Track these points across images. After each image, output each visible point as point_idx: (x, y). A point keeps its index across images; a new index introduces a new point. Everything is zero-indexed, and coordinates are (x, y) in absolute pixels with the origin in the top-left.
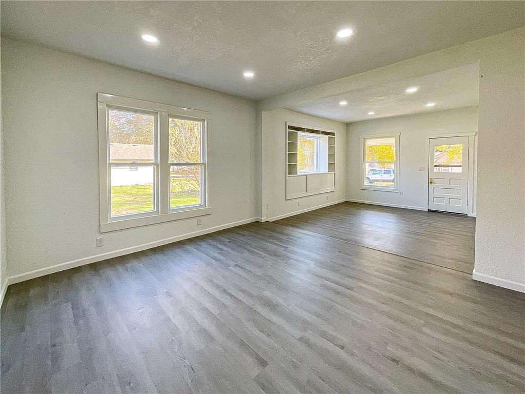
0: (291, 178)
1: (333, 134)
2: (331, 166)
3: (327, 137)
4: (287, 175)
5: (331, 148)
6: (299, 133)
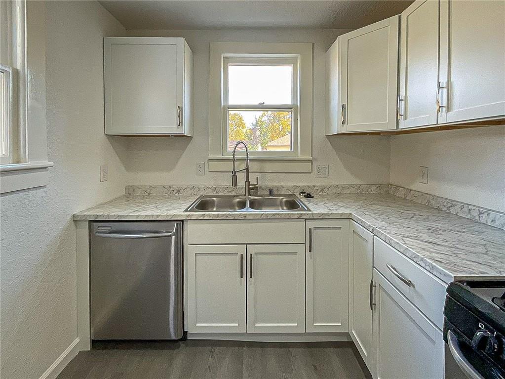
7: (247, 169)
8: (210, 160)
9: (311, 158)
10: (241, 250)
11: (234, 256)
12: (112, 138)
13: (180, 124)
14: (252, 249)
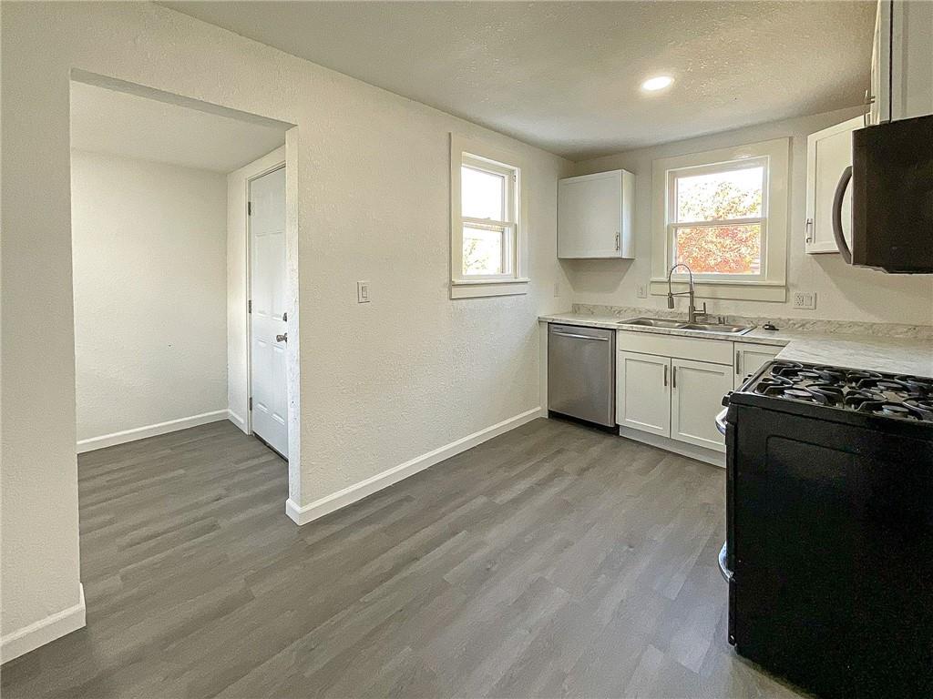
7: (692, 293)
8: (652, 282)
9: (785, 284)
10: (667, 362)
11: (659, 367)
12: (563, 261)
13: (618, 248)
14: (676, 363)
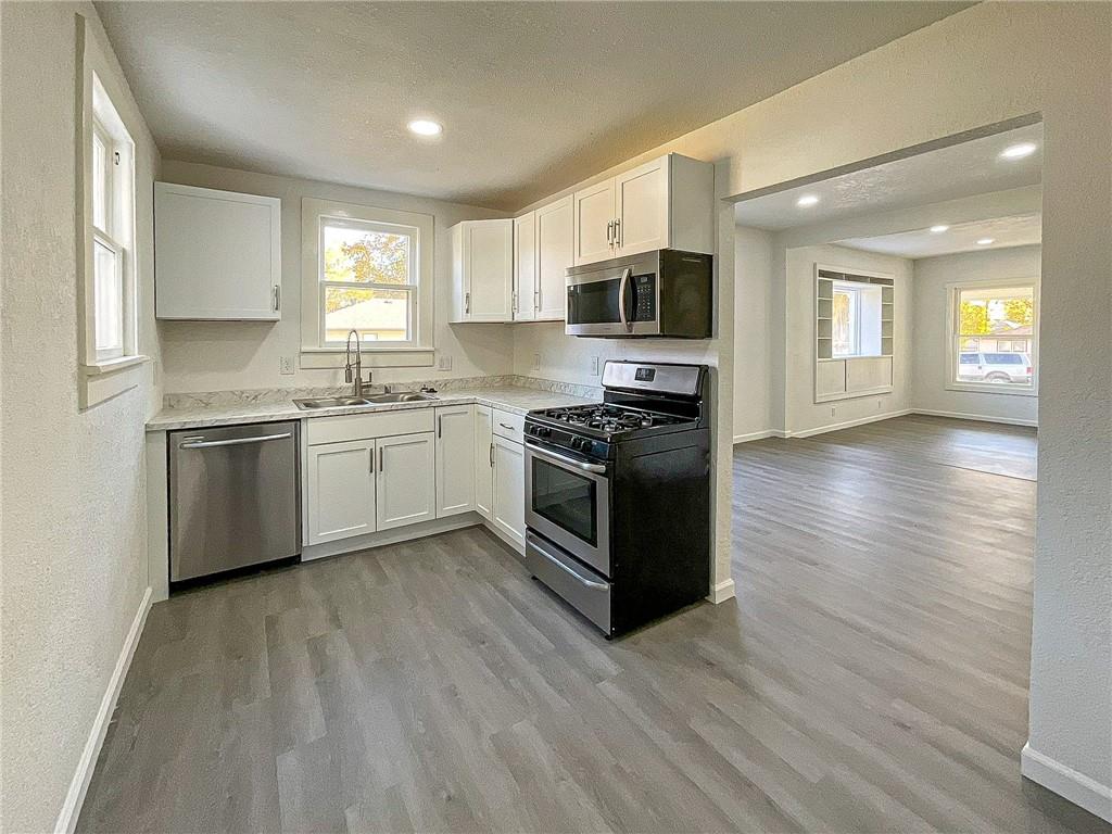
0: (822, 364)
1: (890, 282)
2: (887, 344)
3: (879, 287)
4: (818, 360)
5: (887, 309)
6: (836, 283)
7: (359, 363)
8: (302, 352)
9: (433, 349)
10: (370, 445)
13: (278, 308)
14: (381, 443)
